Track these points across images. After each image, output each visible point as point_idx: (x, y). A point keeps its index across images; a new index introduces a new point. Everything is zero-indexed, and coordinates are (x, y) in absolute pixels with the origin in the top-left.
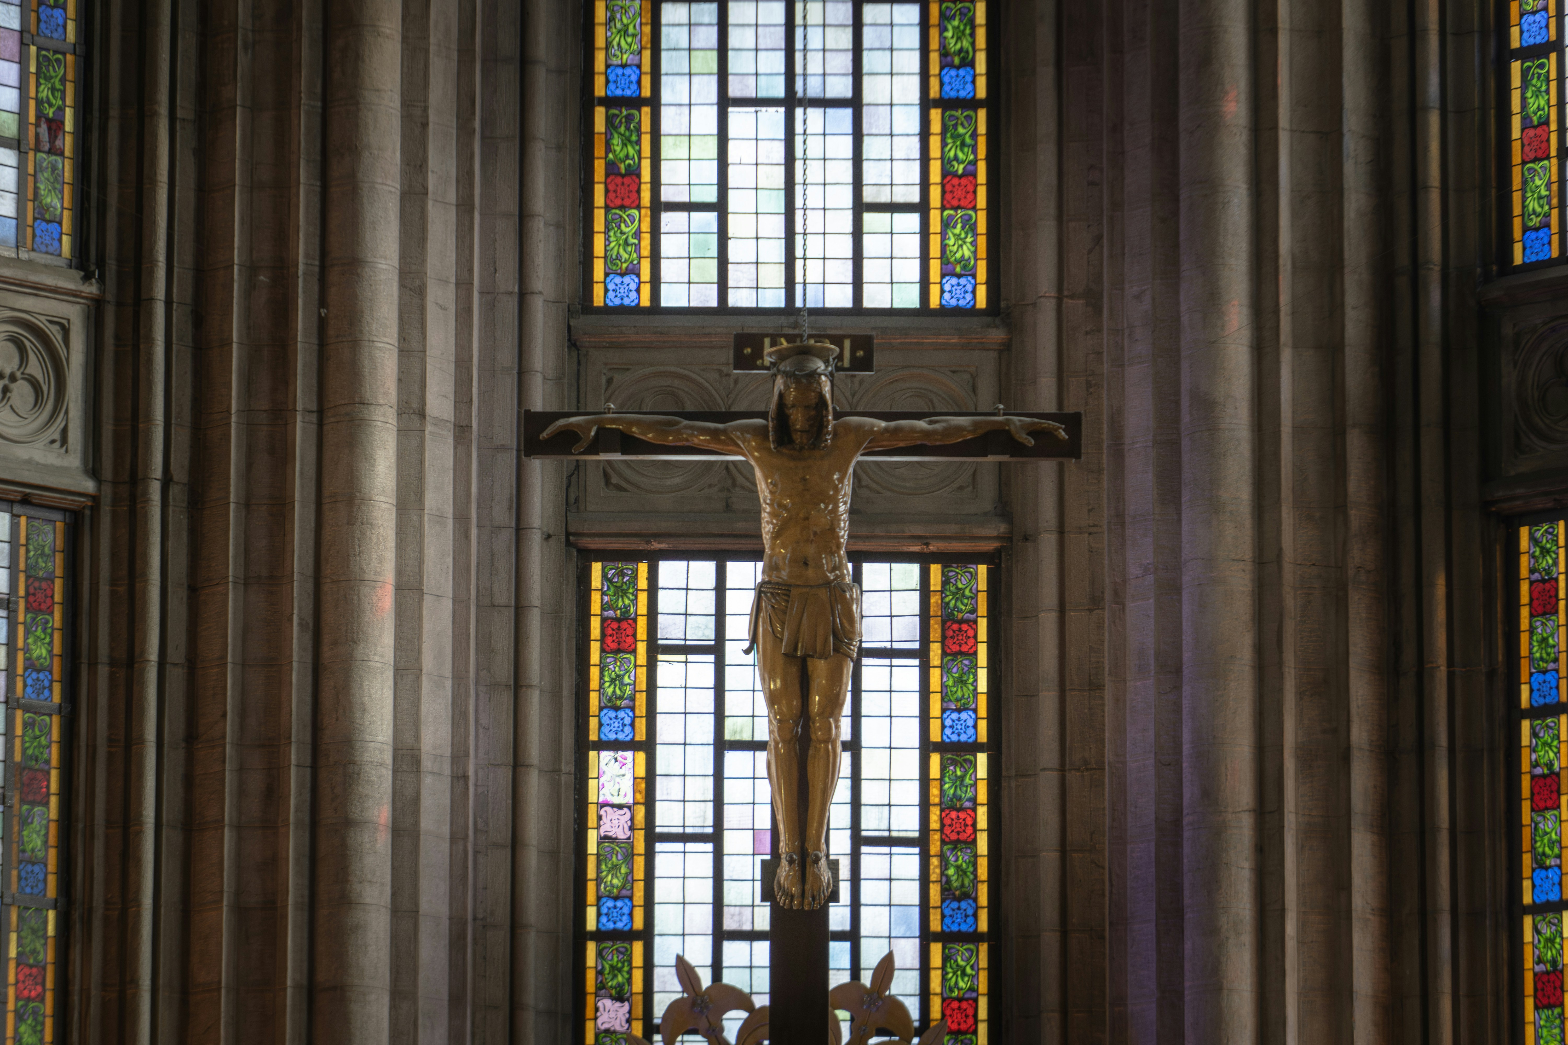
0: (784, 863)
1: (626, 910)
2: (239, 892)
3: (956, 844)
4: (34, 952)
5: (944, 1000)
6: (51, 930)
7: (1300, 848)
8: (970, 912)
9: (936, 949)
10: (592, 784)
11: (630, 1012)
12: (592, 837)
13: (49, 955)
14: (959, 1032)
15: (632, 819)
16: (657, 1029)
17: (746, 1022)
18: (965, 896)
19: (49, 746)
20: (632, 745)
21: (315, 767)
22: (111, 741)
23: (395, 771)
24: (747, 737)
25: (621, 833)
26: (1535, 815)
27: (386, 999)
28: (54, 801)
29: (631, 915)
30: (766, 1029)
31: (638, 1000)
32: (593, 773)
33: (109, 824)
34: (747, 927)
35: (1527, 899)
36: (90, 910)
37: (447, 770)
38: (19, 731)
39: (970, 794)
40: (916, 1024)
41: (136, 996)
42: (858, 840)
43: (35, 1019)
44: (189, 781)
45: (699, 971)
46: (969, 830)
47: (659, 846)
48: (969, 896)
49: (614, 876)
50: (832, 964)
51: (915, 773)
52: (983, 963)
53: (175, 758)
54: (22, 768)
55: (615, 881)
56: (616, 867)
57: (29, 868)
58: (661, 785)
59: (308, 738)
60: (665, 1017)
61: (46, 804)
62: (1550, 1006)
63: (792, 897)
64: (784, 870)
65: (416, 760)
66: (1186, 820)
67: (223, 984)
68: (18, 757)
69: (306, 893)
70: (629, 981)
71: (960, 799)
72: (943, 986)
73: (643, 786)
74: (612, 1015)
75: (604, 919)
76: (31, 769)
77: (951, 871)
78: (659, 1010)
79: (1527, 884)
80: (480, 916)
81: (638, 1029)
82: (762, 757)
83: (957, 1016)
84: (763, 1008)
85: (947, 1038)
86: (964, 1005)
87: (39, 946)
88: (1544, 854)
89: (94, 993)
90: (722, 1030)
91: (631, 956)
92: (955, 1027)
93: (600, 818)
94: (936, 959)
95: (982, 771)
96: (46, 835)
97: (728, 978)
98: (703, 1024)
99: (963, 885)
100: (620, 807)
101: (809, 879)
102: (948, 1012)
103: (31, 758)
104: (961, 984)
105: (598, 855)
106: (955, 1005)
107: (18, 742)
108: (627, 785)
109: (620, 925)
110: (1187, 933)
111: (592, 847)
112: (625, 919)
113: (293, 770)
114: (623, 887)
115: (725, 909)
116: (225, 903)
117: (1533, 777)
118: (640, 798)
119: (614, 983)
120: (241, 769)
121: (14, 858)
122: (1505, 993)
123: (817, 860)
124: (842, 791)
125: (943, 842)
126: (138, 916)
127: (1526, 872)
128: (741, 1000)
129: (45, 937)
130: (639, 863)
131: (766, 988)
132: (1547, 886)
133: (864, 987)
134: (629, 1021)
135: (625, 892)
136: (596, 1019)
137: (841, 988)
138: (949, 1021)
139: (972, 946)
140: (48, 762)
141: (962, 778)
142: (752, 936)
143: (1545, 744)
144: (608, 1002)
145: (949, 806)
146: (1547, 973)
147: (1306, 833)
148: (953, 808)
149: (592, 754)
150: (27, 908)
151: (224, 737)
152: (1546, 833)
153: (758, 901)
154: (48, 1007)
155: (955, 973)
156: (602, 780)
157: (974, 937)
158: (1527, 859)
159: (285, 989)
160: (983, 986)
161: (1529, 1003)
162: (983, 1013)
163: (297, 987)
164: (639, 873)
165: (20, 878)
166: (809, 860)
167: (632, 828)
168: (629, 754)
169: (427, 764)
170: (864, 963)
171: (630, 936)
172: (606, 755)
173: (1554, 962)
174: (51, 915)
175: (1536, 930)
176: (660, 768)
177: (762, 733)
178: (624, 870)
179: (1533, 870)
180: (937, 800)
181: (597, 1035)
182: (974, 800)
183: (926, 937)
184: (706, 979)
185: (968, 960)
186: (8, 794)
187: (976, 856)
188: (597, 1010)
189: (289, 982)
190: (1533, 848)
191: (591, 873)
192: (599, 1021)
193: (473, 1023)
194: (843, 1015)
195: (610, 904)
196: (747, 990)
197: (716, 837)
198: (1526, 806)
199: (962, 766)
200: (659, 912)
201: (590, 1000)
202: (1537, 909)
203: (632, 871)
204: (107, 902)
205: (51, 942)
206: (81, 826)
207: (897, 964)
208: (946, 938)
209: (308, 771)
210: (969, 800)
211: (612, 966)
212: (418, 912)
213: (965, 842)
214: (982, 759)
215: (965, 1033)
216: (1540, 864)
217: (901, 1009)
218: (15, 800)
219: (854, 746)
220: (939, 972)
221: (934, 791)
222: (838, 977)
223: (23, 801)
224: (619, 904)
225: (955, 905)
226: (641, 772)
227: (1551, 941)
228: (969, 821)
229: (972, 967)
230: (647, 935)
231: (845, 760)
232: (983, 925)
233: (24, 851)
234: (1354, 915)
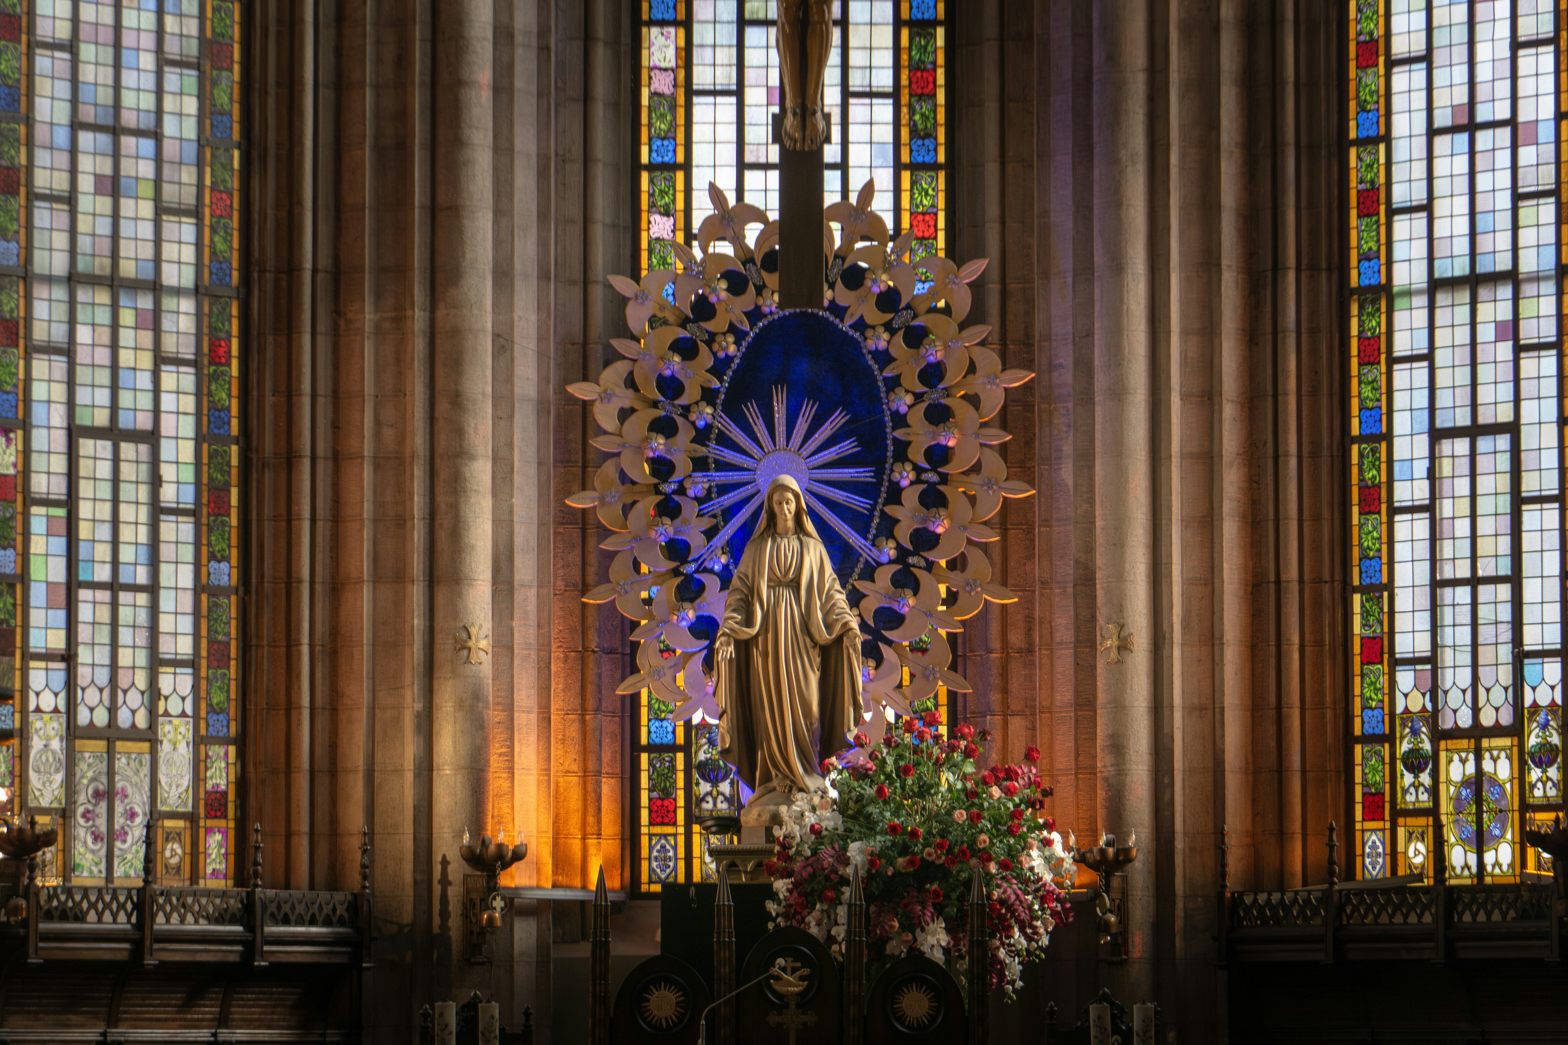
0: (790, 115)
1: (671, 148)
2: (377, 137)
3: (921, 97)
4: (224, 181)
5: (911, 214)
6: (236, 165)
7: (1182, 98)
8: (931, 147)
9: (906, 176)
10: (645, 53)
11: (674, 225)
12: (645, 93)
13: (235, 183)
14: (923, 238)
15: (675, 79)
16: (695, 237)
17: (762, 232)
18: (928, 136)
19: (232, 27)
20: (675, 23)
21: (434, 42)
22: (279, 22)
23: (495, 44)
24: (761, 16)
25: (667, 90)
26: (1359, 72)
27: (490, 216)
28: (236, 68)
29: (675, 151)
30: (777, 238)
31: (681, 216)
32: (645, 44)
33: (278, 84)
34: (763, 160)
35: (1353, 135)
36: (266, 150)
37: (534, 42)
38: (209, 14)
39: (931, 59)
40: (891, 232)
41: (301, 214)
42: (846, 94)
43: (226, 232)
44: (338, 52)
45: (726, 193)
46: (931, 86)
47: (696, 100)
48: (930, 135)
49: (662, 122)
50: (826, 187)
51: (890, 43)
52: (942, 185)
53: (328, 35)
54: (211, 42)
55: (663, 126)
56: (663, 116)
57: (219, 118)
58: (696, 53)
59: (428, 18)
60: (700, 229)
61: (231, 70)
62: (1369, 215)
63: (796, 141)
64: (789, 121)
65: (511, 36)
66: (1096, 77)
67: (367, 205)
68: (209, 34)
69: (429, 136)
70: (674, 201)
71: (924, 62)
72: (911, 203)
73: (683, 54)
74: (661, 226)
75: (654, 155)
76: (220, 43)
77: (917, 117)
78: (696, 224)
79: (1352, 124)
80: (560, 153)
81: (680, 237)
82: (773, 31)
83: (922, 226)
84: (774, 222)
85: (914, 243)
86: (927, 218)
87: (228, 178)
88: (1365, 100)
89: (270, 212)
90: (744, 237)
91: (675, 183)
92: (920, 234)
93: (650, 78)
94: (906, 183)
95: (940, 41)
96: (231, 94)
97: (749, 199)
98: (730, 233)
99: (926, 127)
100: (666, 70)
101: (809, 127)
102: (915, 223)
103: (219, 35)
104: (925, 202)
105: (649, 107)
106: (920, 218)
107: (208, 24)
108: (671, 53)
109: (666, 159)
110: (1096, 162)
111: (645, 101)
112: (670, 154)
113: (418, 43)
114: (669, 130)
115: (746, 147)
116: (367, 143)
117: (1358, 43)
118: (681, 63)
119: (663, 203)
120: (378, 43)
121: (207, 111)
122: (1335, 206)
123: (814, 113)
124: (834, 57)
125: (911, 95)
126: (302, 153)
127: (1352, 114)
128: (759, 215)
129: (232, 169)
130: (681, 112)
131: (777, 206)
132: (1367, 124)
133: (852, 205)
134: (673, 231)
135: (670, 134)
136: (649, 229)
137: (834, 206)
138: (916, 230)
139: (933, 174)
140: (232, 38)
141: (926, 47)
142: (766, 167)
143: (1367, 18)
144: (657, 217)
145: (916, 68)
146: (1367, 190)
147: (1186, 86)
148: (918, 69)
149: (644, 30)
150: (217, 148)
151: (365, 18)
152: (1367, 85)
153: (770, 141)
154: (235, 222)
155: (920, 194)
156: (652, 49)
157: (935, 167)
158: (1353, 105)
159: (413, 209)
160: (941, 204)
161: (1354, 213)
162: (941, 224)
163: (422, 207)
164: (681, 120)
165: (212, 125)
166: (808, 113)
167: (675, 86)
168: (672, 30)
169: (519, 38)
170: (851, 187)
171: (673, 167)
172: (655, 31)
173: (1372, 182)
174: (236, 153)
175: (1359, 158)
176: (696, 40)
177: (773, 14)
178: (669, 118)
179: (1358, 113)
180: (906, 64)
181: (649, 243)
182: (934, 63)
183: (898, 167)
184: (732, 201)
185: (930, 185)
186: (202, 62)
187: (936, 106)
188: (649, 222)
189: (417, 203)
190: (1357, 97)
191: (644, 120)
192: (651, 232)
193: (556, 234)
194: (835, 226)
195: (659, 143)
196: (762, 208)
197: (739, 93)
198: (1352, 65)
199: (925, 37)
200: (696, 149)
201: (644, 216)
202: (1360, 142)
203: (675, 118)
204: (278, 144)
205: (236, 175)
206: (257, 86)
207: (877, 187)
208: (914, 167)
209: (429, 45)
210: (931, 63)
211: (661, 191)
212: (513, 150)
213: (928, 95)
214: (940, 32)
215: (929, 238)
216: (1362, 108)
217: (879, 221)
218: (207, 67)
219: (844, 23)
220: (908, 193)
221: (905, 57)
222: (831, 197)
223: (213, 67)
224: (666, 143)
225: (920, 142)
226: (682, 43)
227: (1370, 166)
228: (931, 79)
229: (933, 190)
230: (687, 167)
231: (836, 34)
232: (941, 158)
233: (215, 105)
234: (1222, 148)
